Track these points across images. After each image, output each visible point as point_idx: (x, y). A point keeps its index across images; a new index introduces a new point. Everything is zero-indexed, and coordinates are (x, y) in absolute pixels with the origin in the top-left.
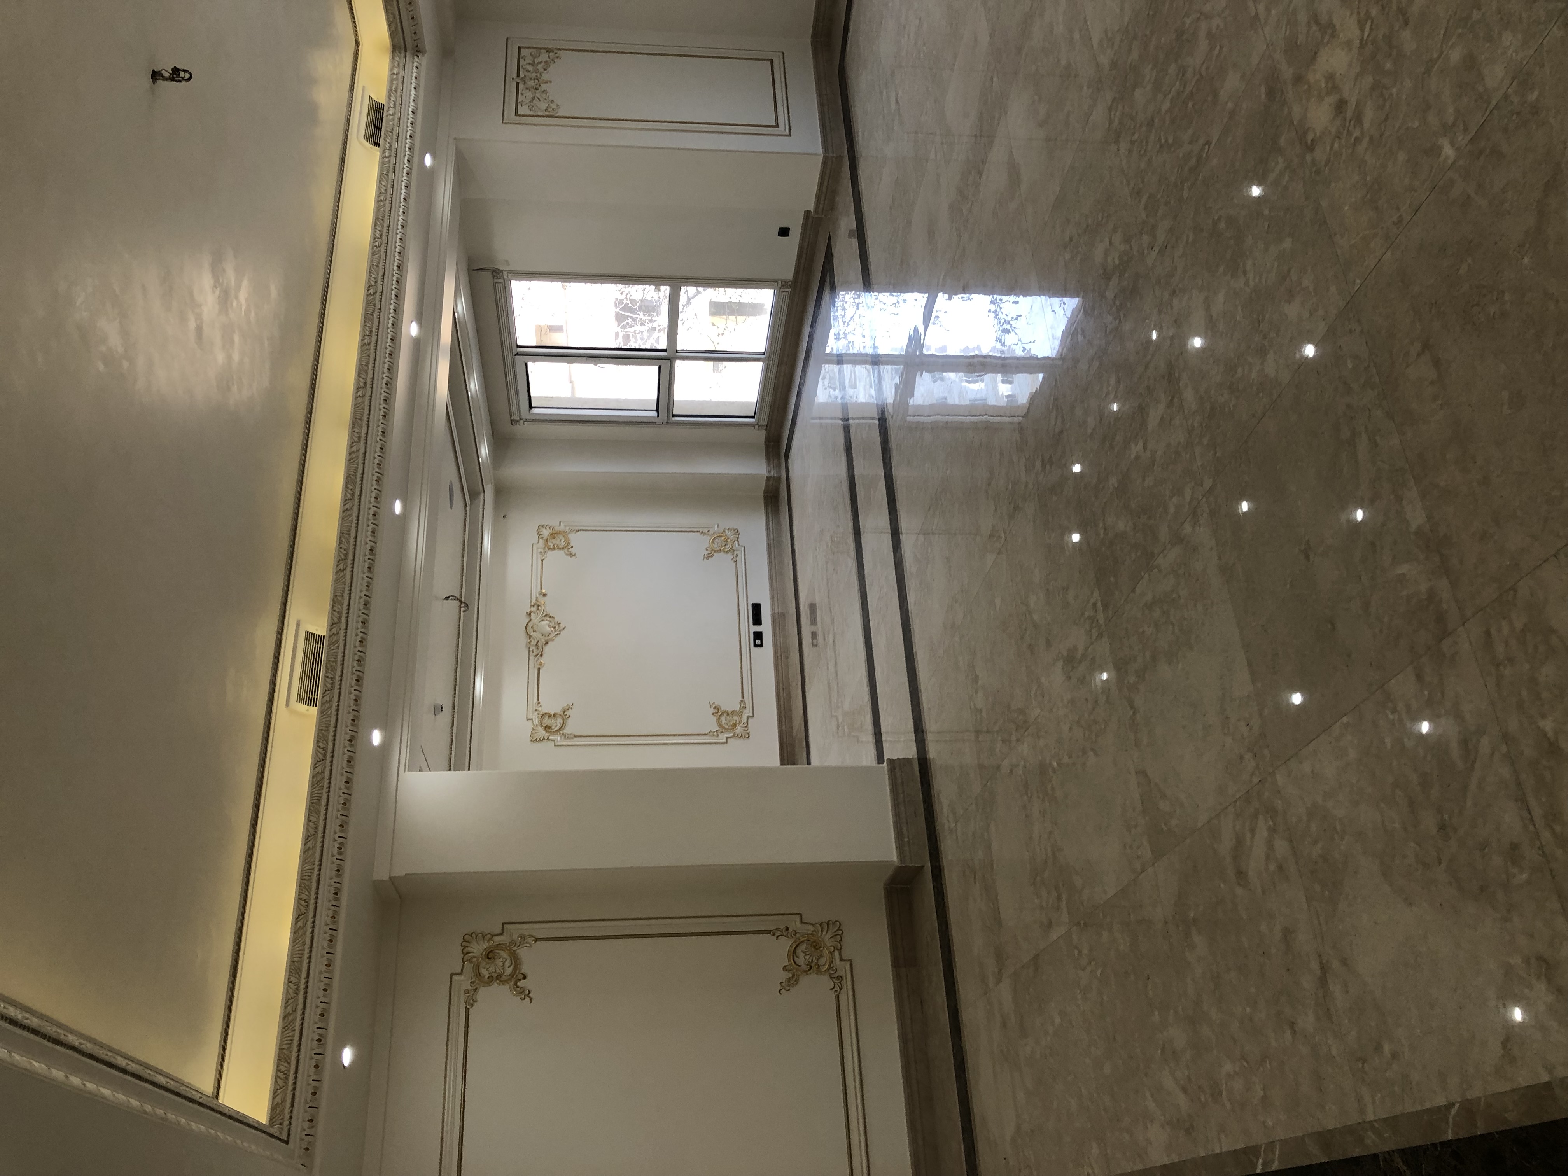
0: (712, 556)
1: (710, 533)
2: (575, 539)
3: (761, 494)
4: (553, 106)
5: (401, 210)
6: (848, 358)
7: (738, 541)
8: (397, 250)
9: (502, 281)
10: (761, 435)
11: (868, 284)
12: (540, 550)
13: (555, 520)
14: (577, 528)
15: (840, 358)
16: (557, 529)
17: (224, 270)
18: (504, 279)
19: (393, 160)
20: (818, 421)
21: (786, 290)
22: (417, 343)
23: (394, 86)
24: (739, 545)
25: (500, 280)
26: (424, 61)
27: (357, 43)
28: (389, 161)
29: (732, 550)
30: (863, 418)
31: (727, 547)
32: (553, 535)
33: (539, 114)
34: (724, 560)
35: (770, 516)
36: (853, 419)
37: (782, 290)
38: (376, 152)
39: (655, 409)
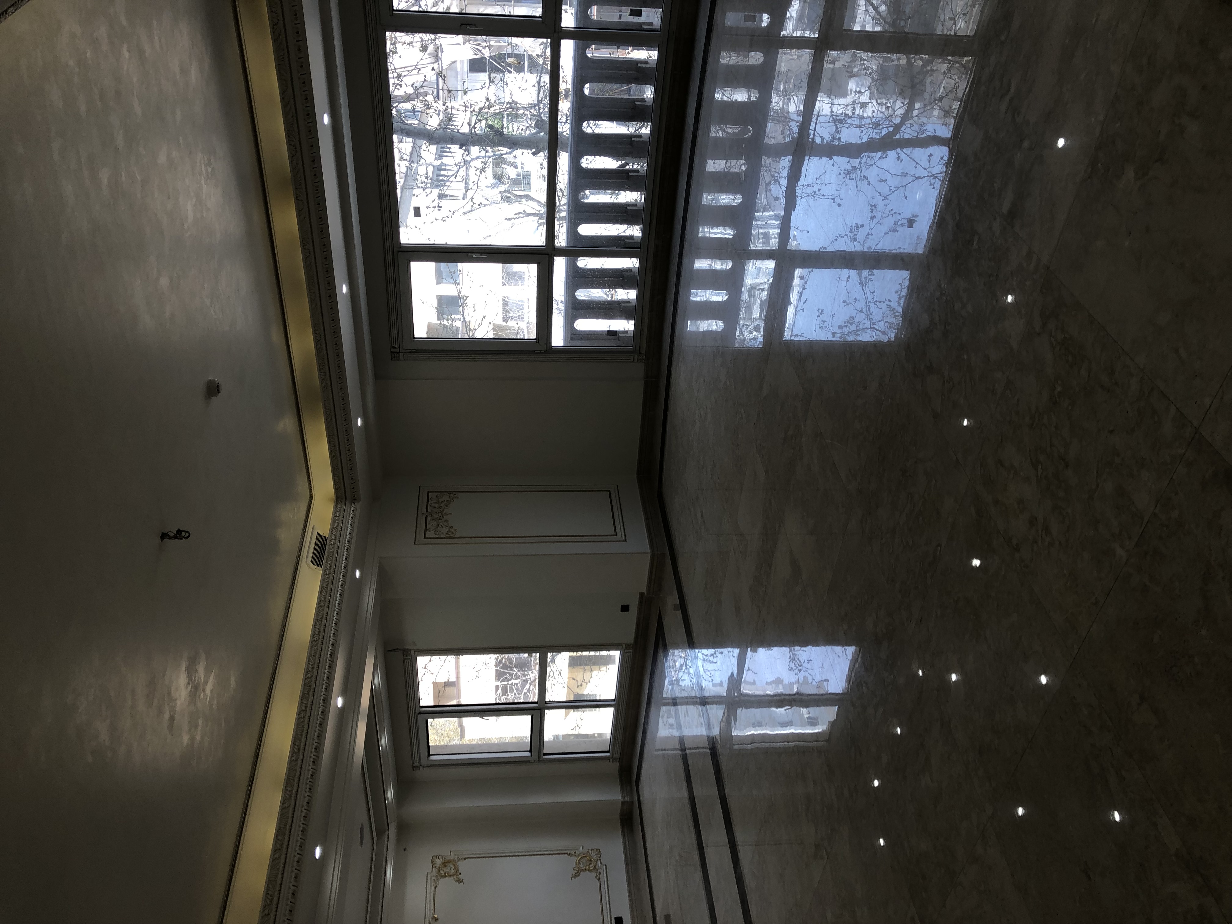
0: (579, 876)
1: (576, 854)
2: (463, 866)
3: (618, 817)
4: (452, 530)
5: (335, 612)
6: (681, 701)
7: (600, 860)
8: (331, 642)
9: (410, 657)
10: (615, 767)
11: (691, 643)
12: (433, 878)
13: (447, 850)
14: (464, 857)
15: (675, 701)
16: (448, 858)
17: (197, 671)
18: (412, 656)
19: (332, 576)
20: (660, 752)
21: (629, 651)
22: (342, 712)
23: (336, 525)
24: (601, 863)
25: (408, 657)
26: (359, 505)
27: (311, 497)
28: (328, 578)
29: (595, 868)
30: (697, 748)
31: (591, 866)
32: (444, 864)
33: (442, 536)
34: (589, 877)
35: (626, 835)
36: (690, 749)
37: (625, 651)
38: (319, 572)
39: (529, 750)
